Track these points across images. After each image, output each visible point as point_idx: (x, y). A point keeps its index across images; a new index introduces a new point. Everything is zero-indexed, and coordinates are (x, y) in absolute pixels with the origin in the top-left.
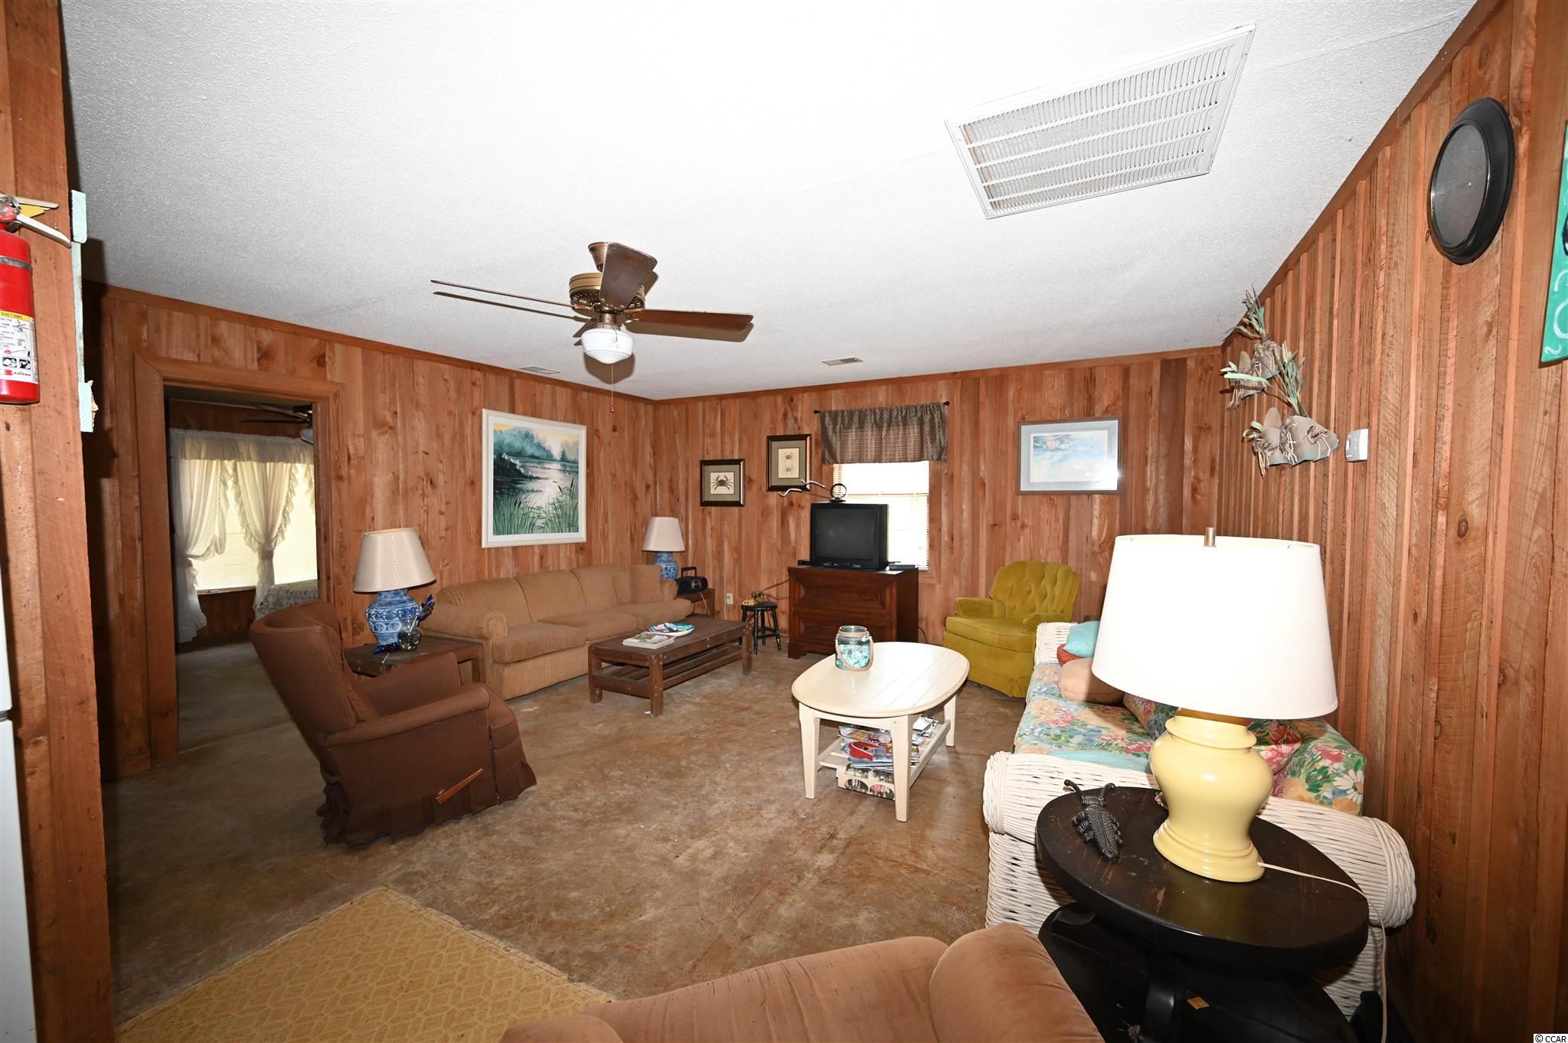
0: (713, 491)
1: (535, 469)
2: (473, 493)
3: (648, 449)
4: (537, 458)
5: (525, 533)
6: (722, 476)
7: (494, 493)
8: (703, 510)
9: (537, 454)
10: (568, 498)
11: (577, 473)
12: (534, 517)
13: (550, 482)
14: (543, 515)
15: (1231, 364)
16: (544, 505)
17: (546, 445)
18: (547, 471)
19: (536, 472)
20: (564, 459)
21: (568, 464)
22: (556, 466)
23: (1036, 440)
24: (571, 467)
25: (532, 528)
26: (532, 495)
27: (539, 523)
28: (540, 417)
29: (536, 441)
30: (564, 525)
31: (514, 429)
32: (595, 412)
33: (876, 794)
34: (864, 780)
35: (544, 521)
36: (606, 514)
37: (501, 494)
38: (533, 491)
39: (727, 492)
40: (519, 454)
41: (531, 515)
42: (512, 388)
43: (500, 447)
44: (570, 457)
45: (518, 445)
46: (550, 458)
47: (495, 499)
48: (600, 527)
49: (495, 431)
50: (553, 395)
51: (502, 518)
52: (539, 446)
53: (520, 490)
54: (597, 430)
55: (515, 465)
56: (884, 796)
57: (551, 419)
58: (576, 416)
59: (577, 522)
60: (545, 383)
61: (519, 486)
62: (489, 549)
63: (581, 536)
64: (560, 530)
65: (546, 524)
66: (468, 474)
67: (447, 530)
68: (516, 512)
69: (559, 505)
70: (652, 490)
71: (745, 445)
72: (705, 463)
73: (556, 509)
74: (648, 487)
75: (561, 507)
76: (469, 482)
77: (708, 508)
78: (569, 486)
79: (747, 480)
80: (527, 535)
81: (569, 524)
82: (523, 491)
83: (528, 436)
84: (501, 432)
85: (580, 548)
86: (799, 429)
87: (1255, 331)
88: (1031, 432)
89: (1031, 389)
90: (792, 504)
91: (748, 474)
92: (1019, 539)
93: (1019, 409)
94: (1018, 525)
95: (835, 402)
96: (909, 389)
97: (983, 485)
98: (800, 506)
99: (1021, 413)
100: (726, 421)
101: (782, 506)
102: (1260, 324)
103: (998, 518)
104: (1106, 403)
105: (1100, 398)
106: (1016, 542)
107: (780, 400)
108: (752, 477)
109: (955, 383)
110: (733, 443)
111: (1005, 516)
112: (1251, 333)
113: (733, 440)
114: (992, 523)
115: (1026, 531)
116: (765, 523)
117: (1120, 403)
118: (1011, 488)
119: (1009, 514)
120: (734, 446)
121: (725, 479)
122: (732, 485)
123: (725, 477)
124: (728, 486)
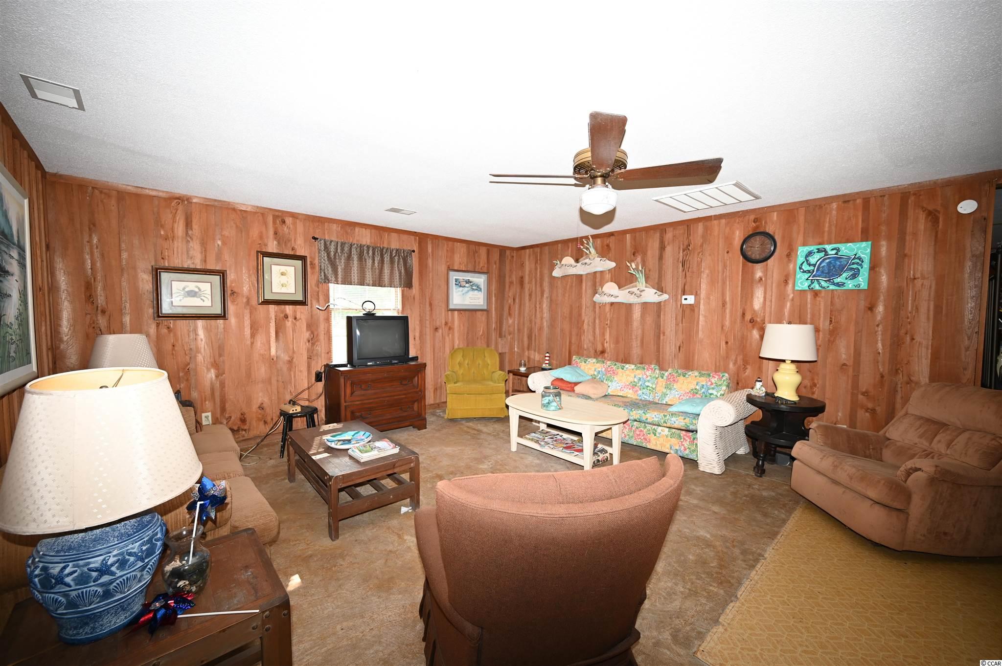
0: (176, 302)
6: (191, 287)
8: (158, 324)
15: (558, 260)
23: (456, 280)
34: (599, 458)
71: (225, 256)
72: (159, 269)
77: (165, 322)
79: (230, 292)
86: (293, 249)
87: (590, 252)
88: (454, 276)
89: (452, 251)
90: (286, 317)
91: (231, 286)
92: (448, 336)
93: (447, 262)
94: (447, 328)
95: (328, 233)
96: (386, 236)
97: (431, 305)
98: (295, 318)
99: (448, 264)
100: (195, 226)
101: (275, 319)
102: (592, 250)
103: (438, 324)
104: (481, 265)
105: (479, 262)
106: (447, 338)
107: (270, 219)
108: (235, 290)
109: (415, 239)
110: (205, 251)
111: (441, 323)
112: (588, 252)
113: (205, 248)
114: (435, 327)
115: (451, 331)
116: (254, 336)
117: (486, 266)
118: (444, 306)
119: (443, 322)
120: (208, 255)
121: (197, 290)
122: (210, 297)
123: (197, 287)
124: (202, 298)
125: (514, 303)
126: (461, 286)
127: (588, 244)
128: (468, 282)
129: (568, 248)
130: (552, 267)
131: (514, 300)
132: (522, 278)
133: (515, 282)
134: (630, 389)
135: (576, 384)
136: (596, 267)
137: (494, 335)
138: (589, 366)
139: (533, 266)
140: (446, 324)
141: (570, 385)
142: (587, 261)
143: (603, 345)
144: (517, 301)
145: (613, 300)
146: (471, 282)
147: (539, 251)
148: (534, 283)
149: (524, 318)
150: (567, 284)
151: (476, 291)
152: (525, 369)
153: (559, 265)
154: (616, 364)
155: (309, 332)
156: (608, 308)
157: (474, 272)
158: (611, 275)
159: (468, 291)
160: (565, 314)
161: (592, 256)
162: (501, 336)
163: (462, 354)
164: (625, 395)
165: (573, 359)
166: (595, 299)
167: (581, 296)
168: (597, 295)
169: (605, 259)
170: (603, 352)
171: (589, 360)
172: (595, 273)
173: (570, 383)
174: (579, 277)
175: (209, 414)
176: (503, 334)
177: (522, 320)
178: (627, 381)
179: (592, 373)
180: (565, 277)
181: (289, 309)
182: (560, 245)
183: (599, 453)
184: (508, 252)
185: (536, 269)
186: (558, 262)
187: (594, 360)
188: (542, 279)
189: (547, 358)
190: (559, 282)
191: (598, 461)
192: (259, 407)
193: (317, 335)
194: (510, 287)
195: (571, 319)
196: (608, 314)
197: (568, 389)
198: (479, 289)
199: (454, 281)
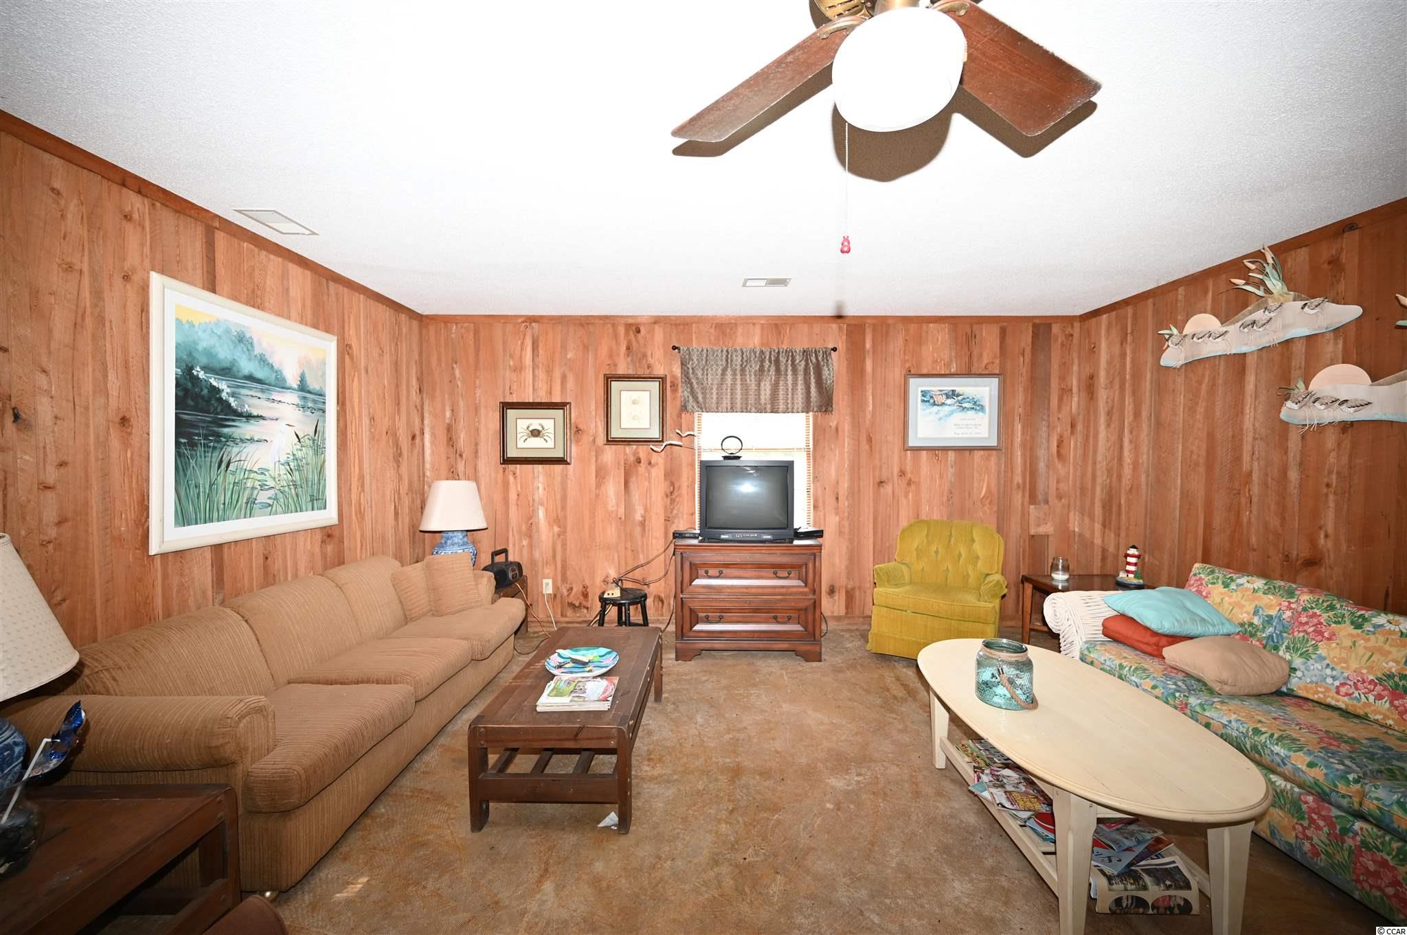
0: (521, 444)
1: (255, 401)
2: (126, 444)
3: (414, 382)
4: (259, 381)
5: (237, 518)
6: (535, 425)
7: (178, 444)
8: (504, 470)
9: (259, 374)
10: (311, 452)
11: (324, 412)
12: (253, 488)
13: (281, 425)
14: (271, 483)
15: (1172, 328)
16: (270, 466)
17: (275, 360)
18: (275, 405)
19: (257, 407)
20: (303, 387)
21: (310, 397)
22: (292, 398)
23: (924, 393)
24: (315, 401)
25: (250, 507)
26: (250, 448)
27: (263, 497)
28: (260, 307)
29: (257, 351)
30: (304, 499)
31: (217, 323)
32: (346, 317)
33: (1162, 910)
34: (1141, 894)
35: (271, 493)
36: (361, 478)
37: (192, 445)
38: (251, 440)
39: (546, 445)
40: (226, 372)
41: (249, 484)
42: (210, 246)
43: (190, 354)
44: (313, 384)
45: (224, 354)
46: (281, 385)
47: (179, 454)
48: (354, 497)
49: (178, 321)
50: (284, 276)
51: (193, 492)
52: (263, 360)
53: (229, 438)
54: (350, 347)
55: (218, 391)
56: (1176, 911)
57: (280, 315)
58: (320, 319)
59: (324, 493)
60: (271, 252)
61: (226, 430)
62: (164, 555)
63: (329, 515)
64: (299, 509)
65: (276, 499)
66: (113, 403)
67: (59, 523)
68: (220, 479)
69: (295, 466)
70: (418, 440)
71: (570, 384)
72: (506, 406)
73: (291, 472)
74: (414, 437)
75: (299, 469)
76: (117, 420)
77: (511, 467)
78: (312, 434)
79: (574, 429)
80: (242, 521)
81: (312, 496)
82: (234, 440)
83: (242, 340)
84: (192, 325)
85: (328, 534)
86: (649, 367)
87: (1268, 291)
88: (917, 386)
89: (919, 340)
90: (639, 461)
91: (575, 423)
92: (906, 496)
93: (906, 361)
94: (905, 481)
95: (697, 338)
96: (788, 331)
97: (870, 440)
98: (650, 463)
99: (907, 365)
100: (541, 352)
101: (625, 464)
102: (1275, 284)
103: (885, 475)
104: (985, 360)
105: (980, 355)
106: (903, 501)
107: (622, 330)
108: (580, 426)
109: (840, 328)
110: (551, 380)
111: (892, 473)
112: (1260, 293)
113: (551, 377)
114: (878, 480)
115: (913, 487)
116: (600, 485)
117: (997, 361)
118: (897, 443)
119: (896, 470)
120: (553, 384)
121: (540, 429)
122: (552, 436)
123: (540, 425)
124: (545, 437)
125: (1072, 433)
126: (934, 404)
127: (1262, 271)
128: (953, 394)
129: (1206, 293)
130: (1160, 345)
131: (1073, 426)
132: (1092, 377)
133: (1075, 389)
134: (1379, 697)
135: (1174, 639)
136: (1285, 327)
137: (1018, 499)
138: (1236, 597)
139: (1117, 349)
140: (902, 473)
141: (1154, 640)
142: (1259, 315)
143: (1313, 542)
144: (1079, 427)
145: (1347, 414)
146: (958, 395)
147: (1130, 315)
148: (1117, 387)
149: (1094, 463)
150: (1200, 383)
151: (971, 413)
152: (1066, 577)
153: (1175, 339)
154: (1331, 608)
155: (668, 483)
156: (1330, 440)
157: (969, 374)
158: (1345, 343)
159: (951, 413)
160: (1195, 457)
161: (1275, 300)
162: (1033, 499)
163: (926, 532)
164: (1361, 713)
165: (1194, 570)
166: (1284, 415)
167: (1243, 409)
168: (1289, 404)
169: (1318, 300)
170: (1312, 562)
171: (1243, 580)
172: (1288, 342)
173: (1155, 634)
174: (1238, 362)
175: (550, 581)
176: (1040, 497)
177: (1090, 469)
178: (1370, 669)
179: (1245, 617)
180: (1191, 366)
181: (643, 451)
182: (1181, 290)
183: (1147, 879)
184: (1056, 329)
185: (1123, 355)
186: (1175, 331)
187: (1259, 583)
188: (1137, 376)
189: (1133, 560)
190: (1180, 380)
191: (1140, 902)
192: (604, 581)
193: (679, 488)
194: (1061, 399)
195: (1210, 467)
196: (1333, 454)
197: (1149, 649)
198: (977, 406)
199: (920, 394)
